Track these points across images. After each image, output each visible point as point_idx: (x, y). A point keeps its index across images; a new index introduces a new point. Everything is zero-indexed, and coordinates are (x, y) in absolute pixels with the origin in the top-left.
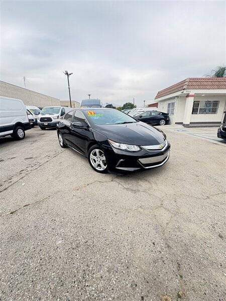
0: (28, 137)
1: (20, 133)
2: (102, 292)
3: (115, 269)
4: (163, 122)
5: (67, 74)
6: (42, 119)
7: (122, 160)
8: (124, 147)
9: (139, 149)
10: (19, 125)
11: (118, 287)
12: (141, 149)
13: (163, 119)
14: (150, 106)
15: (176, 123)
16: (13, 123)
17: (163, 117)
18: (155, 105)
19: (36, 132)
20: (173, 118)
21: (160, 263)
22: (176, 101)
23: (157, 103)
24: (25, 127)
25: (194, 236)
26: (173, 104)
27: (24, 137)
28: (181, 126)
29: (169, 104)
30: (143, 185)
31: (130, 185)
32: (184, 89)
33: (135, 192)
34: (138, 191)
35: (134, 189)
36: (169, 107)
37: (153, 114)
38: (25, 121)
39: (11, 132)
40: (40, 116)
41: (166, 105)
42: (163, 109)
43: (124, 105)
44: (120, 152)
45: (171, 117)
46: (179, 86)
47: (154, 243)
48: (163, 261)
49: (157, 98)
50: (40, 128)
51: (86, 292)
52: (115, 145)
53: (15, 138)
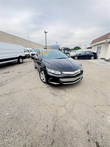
0: (24, 62)
1: (21, 60)
2: (9, 144)
3: (21, 134)
4: (93, 58)
5: (45, 32)
6: (32, 55)
7: (51, 78)
8: (53, 71)
9: (60, 73)
10: (21, 57)
11: (17, 144)
12: (62, 73)
13: (93, 56)
14: (88, 48)
15: (101, 59)
16: (18, 56)
17: (93, 55)
18: (90, 48)
19: (29, 60)
20: (100, 56)
21: (45, 137)
22: (102, 46)
23: (92, 47)
24: (24, 58)
25: (72, 128)
26: (100, 47)
27: (23, 62)
28: (103, 61)
29: (98, 47)
30: (61, 92)
31: (55, 92)
32: (107, 39)
33: (55, 95)
34: (57, 95)
35: (55, 94)
36: (98, 49)
37: (87, 53)
38: (23, 55)
39: (17, 60)
40: (32, 53)
41: (96, 48)
42: (94, 50)
43: (75, 48)
44: (51, 74)
45: (98, 55)
46: (105, 37)
47: (47, 126)
48: (46, 137)
49: (91, 44)
50: (31, 59)
51: (3, 141)
52: (49, 70)
53: (19, 63)
